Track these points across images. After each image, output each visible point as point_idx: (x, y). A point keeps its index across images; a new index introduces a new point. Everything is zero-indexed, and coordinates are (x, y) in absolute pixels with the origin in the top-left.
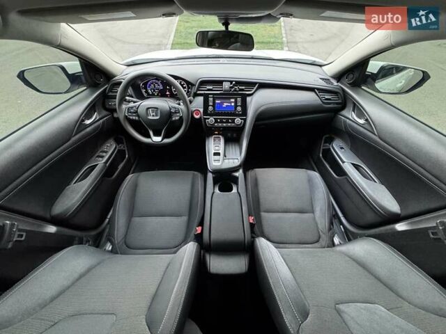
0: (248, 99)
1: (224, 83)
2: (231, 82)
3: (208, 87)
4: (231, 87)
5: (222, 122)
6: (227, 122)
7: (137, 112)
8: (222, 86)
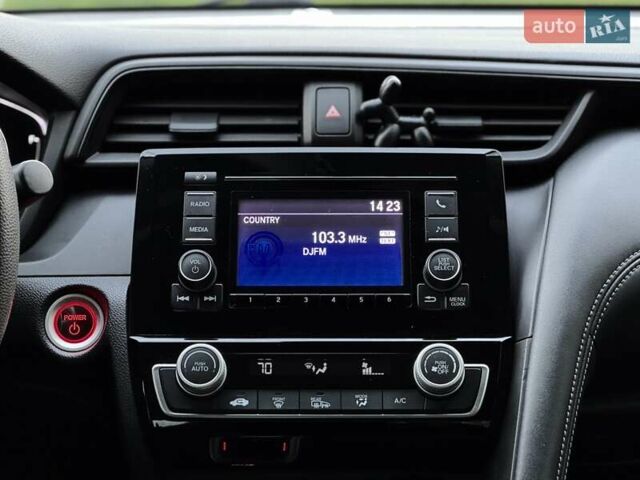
1: (310, 94)
3: (178, 125)
8: (298, 112)
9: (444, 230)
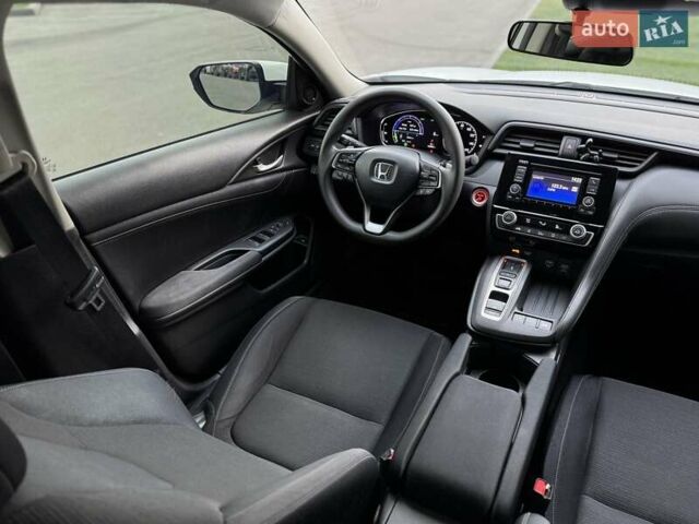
0: (620, 185)
1: (565, 139)
2: (584, 138)
3: (523, 143)
4: (581, 151)
5: (535, 225)
6: (550, 228)
7: (354, 165)
8: (560, 144)
9: (592, 190)
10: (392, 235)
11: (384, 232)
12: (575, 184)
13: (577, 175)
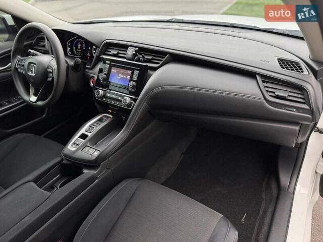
1: (129, 48)
2: (135, 48)
3: (113, 52)
7: (24, 65)
9: (135, 78)
10: (40, 103)
11: (37, 101)
12: (128, 74)
13: (129, 69)
